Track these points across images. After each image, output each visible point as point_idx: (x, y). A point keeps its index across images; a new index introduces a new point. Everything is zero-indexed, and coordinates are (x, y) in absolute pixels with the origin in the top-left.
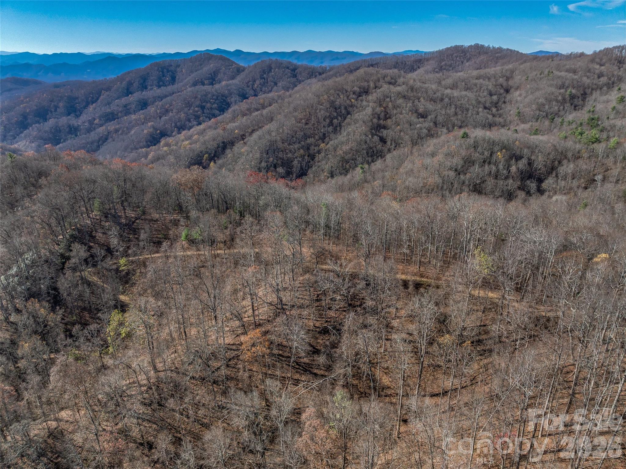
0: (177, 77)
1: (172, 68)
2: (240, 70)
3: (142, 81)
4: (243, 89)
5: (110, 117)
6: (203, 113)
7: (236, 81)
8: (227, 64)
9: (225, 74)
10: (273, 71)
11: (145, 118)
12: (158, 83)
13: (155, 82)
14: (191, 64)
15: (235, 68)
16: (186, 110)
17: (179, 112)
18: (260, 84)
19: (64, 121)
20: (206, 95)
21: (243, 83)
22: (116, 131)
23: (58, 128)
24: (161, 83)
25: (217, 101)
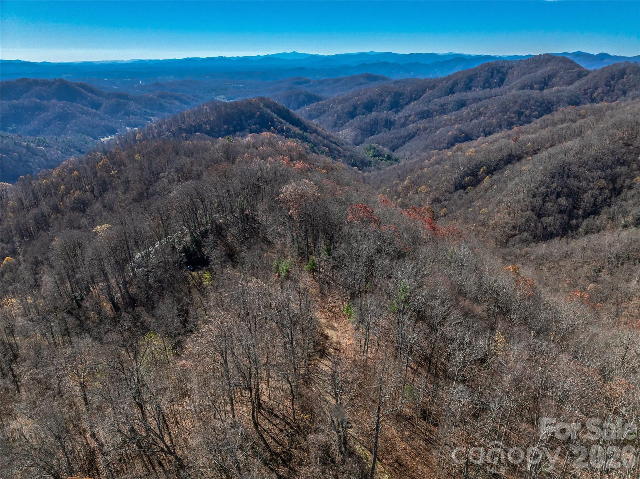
0: (506, 80)
1: (504, 70)
2: (581, 74)
3: (468, 82)
4: (577, 98)
5: (426, 115)
6: (519, 120)
7: (571, 87)
8: (568, 67)
9: (561, 78)
10: (625, 77)
11: (456, 120)
12: (484, 84)
13: (481, 83)
14: (525, 65)
15: (576, 72)
16: (500, 114)
17: (492, 116)
18: (603, 92)
19: (384, 114)
20: (528, 101)
21: (580, 89)
22: (425, 129)
23: (376, 121)
24: (487, 85)
25: (539, 109)
